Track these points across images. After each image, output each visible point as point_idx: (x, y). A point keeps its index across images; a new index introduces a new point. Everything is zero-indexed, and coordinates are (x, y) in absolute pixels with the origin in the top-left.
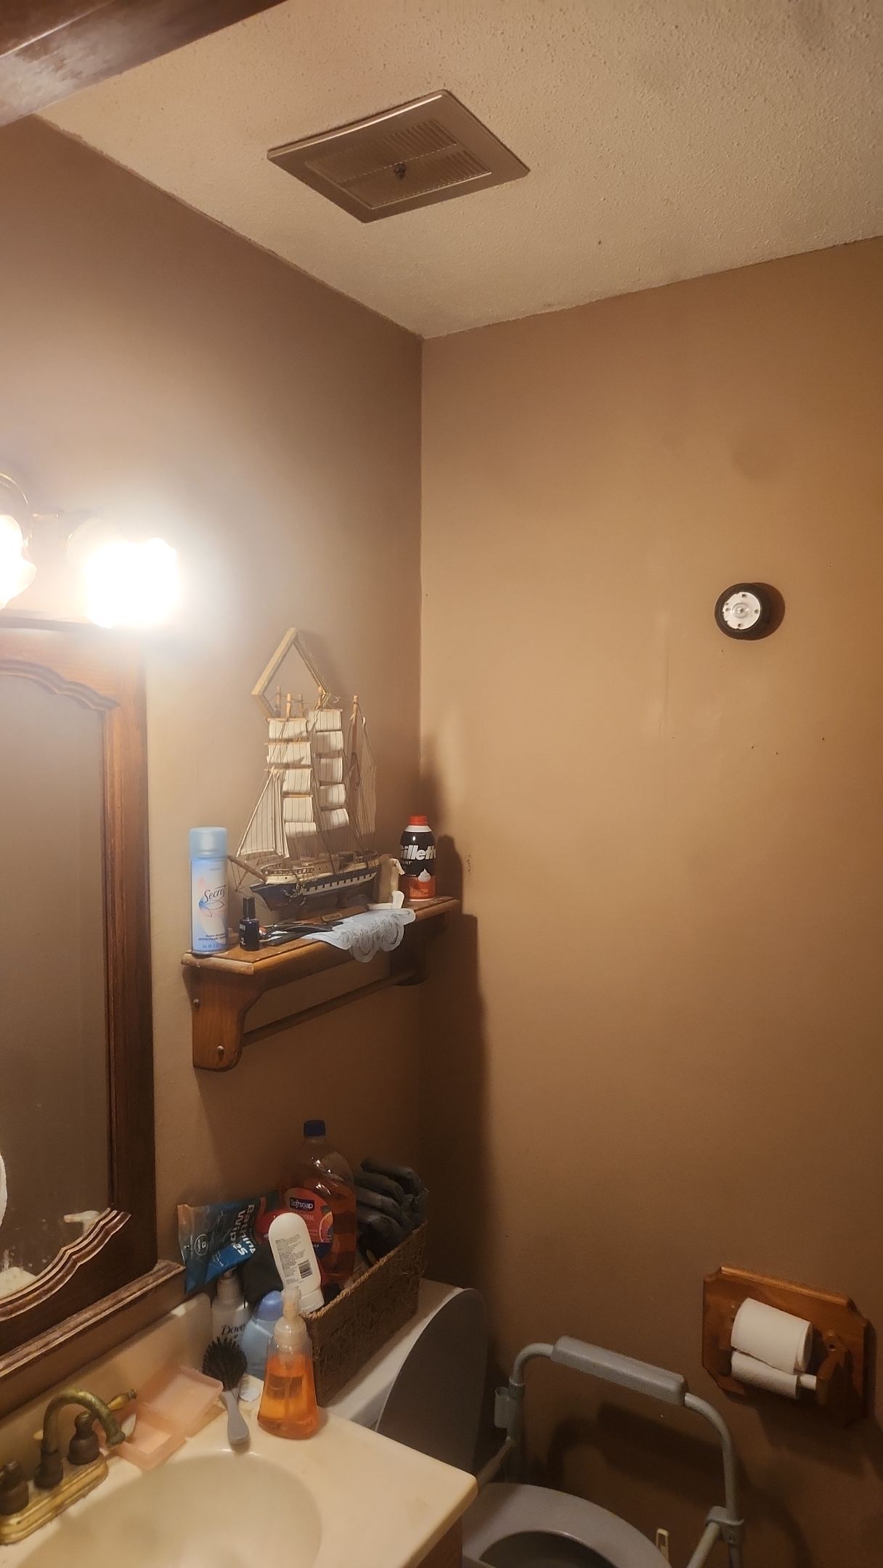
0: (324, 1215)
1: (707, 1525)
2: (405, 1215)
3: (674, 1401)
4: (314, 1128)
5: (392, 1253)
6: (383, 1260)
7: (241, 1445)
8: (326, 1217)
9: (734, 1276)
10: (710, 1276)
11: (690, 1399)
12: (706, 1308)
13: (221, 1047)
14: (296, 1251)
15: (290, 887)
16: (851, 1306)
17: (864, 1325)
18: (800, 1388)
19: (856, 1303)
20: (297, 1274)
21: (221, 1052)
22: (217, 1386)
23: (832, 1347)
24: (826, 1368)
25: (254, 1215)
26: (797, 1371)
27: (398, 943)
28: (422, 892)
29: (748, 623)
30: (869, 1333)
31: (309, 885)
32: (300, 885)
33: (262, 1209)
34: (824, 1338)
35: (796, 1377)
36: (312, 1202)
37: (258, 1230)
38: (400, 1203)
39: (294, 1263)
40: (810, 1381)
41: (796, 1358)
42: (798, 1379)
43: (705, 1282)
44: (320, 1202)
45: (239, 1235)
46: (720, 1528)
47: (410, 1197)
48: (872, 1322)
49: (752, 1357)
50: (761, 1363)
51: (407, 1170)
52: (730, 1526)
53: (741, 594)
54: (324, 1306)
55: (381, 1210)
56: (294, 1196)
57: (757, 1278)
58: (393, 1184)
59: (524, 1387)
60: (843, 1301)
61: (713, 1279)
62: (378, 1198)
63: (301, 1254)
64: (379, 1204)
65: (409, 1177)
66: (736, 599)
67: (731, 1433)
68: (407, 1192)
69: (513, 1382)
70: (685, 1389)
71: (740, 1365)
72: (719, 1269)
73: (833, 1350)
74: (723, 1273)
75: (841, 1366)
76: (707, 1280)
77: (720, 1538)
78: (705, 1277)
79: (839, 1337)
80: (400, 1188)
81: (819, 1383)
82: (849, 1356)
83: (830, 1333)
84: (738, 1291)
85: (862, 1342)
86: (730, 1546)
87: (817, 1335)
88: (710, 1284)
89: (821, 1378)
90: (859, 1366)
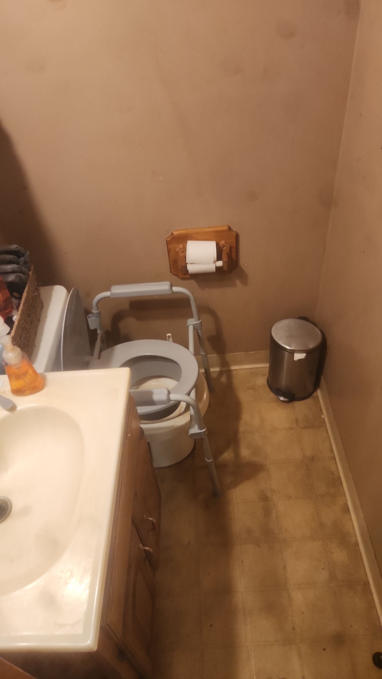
1: (188, 327)
2: (24, 269)
3: (170, 292)
5: (26, 289)
6: (25, 295)
7: (13, 408)
9: (179, 234)
10: (169, 238)
11: (175, 289)
12: (169, 251)
16: (230, 228)
17: (235, 234)
18: (217, 268)
19: (232, 227)
23: (224, 247)
24: (224, 256)
26: (215, 262)
30: (237, 236)
34: (222, 245)
35: (215, 264)
38: (18, 264)
40: (220, 263)
41: (214, 257)
42: (216, 266)
43: (167, 241)
46: (194, 326)
47: (22, 259)
48: (238, 232)
49: (196, 264)
50: (199, 265)
51: (14, 247)
52: (197, 324)
54: (11, 330)
55: (13, 272)
57: (189, 231)
58: (11, 257)
59: (100, 312)
60: (226, 228)
61: (170, 238)
62: (9, 267)
64: (11, 270)
65: (17, 249)
67: (192, 293)
68: (19, 257)
69: (94, 311)
70: (171, 286)
71: (191, 268)
72: (172, 234)
73: (225, 248)
74: (175, 234)
75: (229, 253)
76: (168, 240)
77: (194, 328)
78: (166, 239)
79: (226, 243)
80: (16, 257)
81: (223, 262)
82: (231, 248)
83: (223, 242)
84: (183, 239)
85: (235, 241)
86: (197, 330)
87: (217, 245)
88: (169, 241)
89: (224, 261)
90: (234, 250)
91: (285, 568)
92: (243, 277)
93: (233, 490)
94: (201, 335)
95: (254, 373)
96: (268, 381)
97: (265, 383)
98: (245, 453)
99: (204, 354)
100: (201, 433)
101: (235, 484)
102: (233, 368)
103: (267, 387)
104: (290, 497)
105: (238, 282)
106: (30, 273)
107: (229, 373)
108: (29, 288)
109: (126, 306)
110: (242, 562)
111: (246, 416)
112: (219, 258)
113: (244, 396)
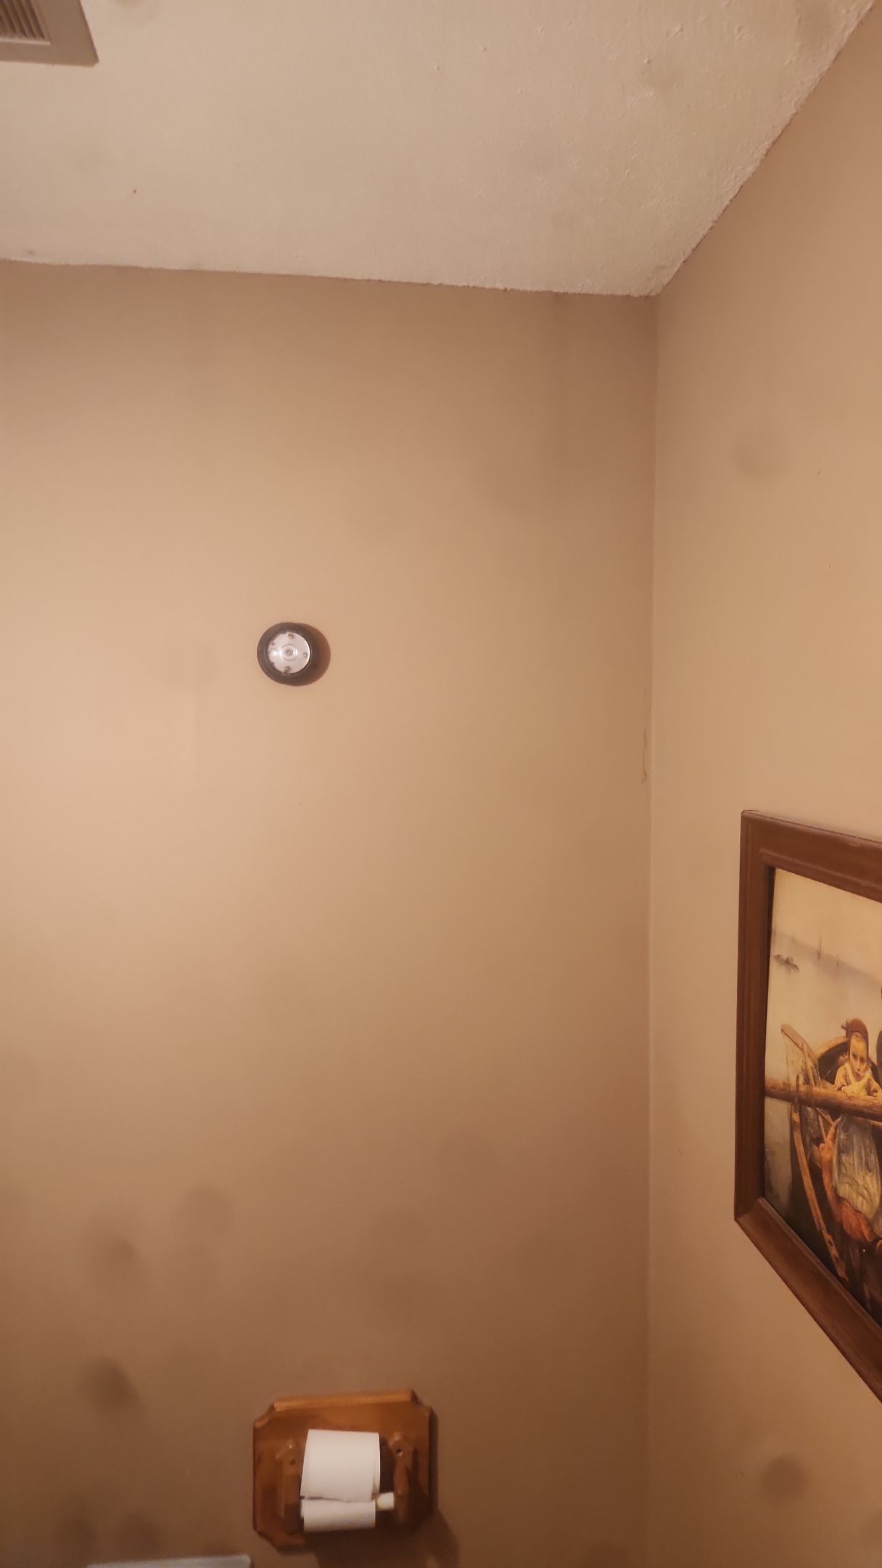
9: (289, 1411)
10: (261, 1419)
12: (257, 1461)
16: (415, 1398)
17: (427, 1414)
18: (380, 1514)
19: (420, 1396)
23: (399, 1451)
24: (400, 1479)
26: (374, 1496)
29: (296, 668)
30: (432, 1422)
34: (394, 1448)
35: (374, 1502)
40: (388, 1500)
41: (374, 1479)
42: (377, 1506)
43: (254, 1429)
48: (434, 1409)
49: (327, 1499)
50: (334, 1502)
57: (315, 1403)
60: (405, 1397)
61: (266, 1421)
71: (312, 1513)
72: (272, 1408)
73: (401, 1454)
74: (278, 1410)
75: (410, 1469)
76: (259, 1425)
78: (255, 1422)
79: (405, 1438)
81: (397, 1498)
82: (415, 1454)
83: (397, 1437)
84: (299, 1424)
85: (427, 1434)
87: (383, 1444)
88: (263, 1427)
89: (400, 1492)
90: (424, 1461)
92: (445, 1545)
112: (386, 1484)
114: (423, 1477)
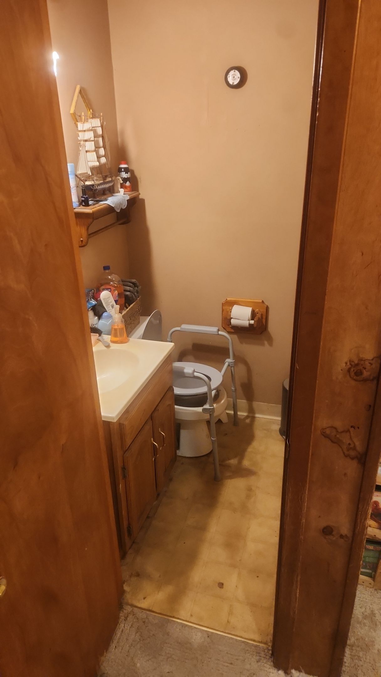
0: (114, 292)
1: (225, 363)
2: (135, 293)
3: (216, 334)
4: (106, 268)
5: (134, 304)
6: (131, 306)
7: (108, 347)
8: (115, 293)
9: (230, 300)
10: (224, 302)
11: (220, 333)
12: (223, 310)
13: (82, 239)
14: (110, 301)
15: (93, 185)
16: (263, 302)
17: (266, 306)
18: (250, 325)
19: (265, 301)
20: (111, 308)
21: (82, 241)
22: (97, 335)
23: (258, 313)
24: (256, 319)
25: (94, 293)
26: (249, 320)
27: (126, 206)
28: (128, 190)
29: (236, 82)
30: (267, 308)
31: (99, 185)
32: (96, 185)
33: (95, 292)
34: (256, 311)
36: (110, 289)
37: (96, 297)
38: (134, 290)
39: (109, 305)
40: (252, 322)
41: (249, 317)
42: (249, 322)
43: (222, 304)
44: (113, 288)
45: (91, 299)
46: (229, 363)
47: (136, 288)
48: (268, 306)
49: (237, 319)
50: (239, 320)
51: (134, 280)
52: (231, 362)
53: (233, 70)
55: (129, 291)
56: (104, 288)
57: (237, 300)
60: (261, 301)
62: (128, 288)
63: (111, 302)
65: (135, 282)
66: (232, 72)
67: (232, 339)
69: (169, 339)
70: (219, 330)
71: (233, 322)
72: (227, 299)
75: (260, 317)
76: (223, 303)
77: (229, 365)
79: (259, 310)
80: (133, 286)
82: (262, 315)
83: (257, 310)
84: (232, 304)
85: (265, 311)
86: (231, 367)
87: (253, 311)
88: (224, 303)
89: (255, 321)
90: (264, 317)
91: (248, 528)
92: (270, 340)
93: (229, 480)
94: (233, 374)
95: (273, 422)
96: (280, 429)
97: (279, 429)
98: (246, 463)
99: (234, 389)
100: (210, 409)
101: (231, 477)
102: (257, 415)
103: (278, 432)
104: (269, 494)
105: (266, 343)
106: (138, 299)
107: (253, 418)
108: (135, 305)
109: (190, 347)
110: (219, 518)
111: (255, 444)
112: (252, 318)
113: (258, 433)
114: (264, 321)
